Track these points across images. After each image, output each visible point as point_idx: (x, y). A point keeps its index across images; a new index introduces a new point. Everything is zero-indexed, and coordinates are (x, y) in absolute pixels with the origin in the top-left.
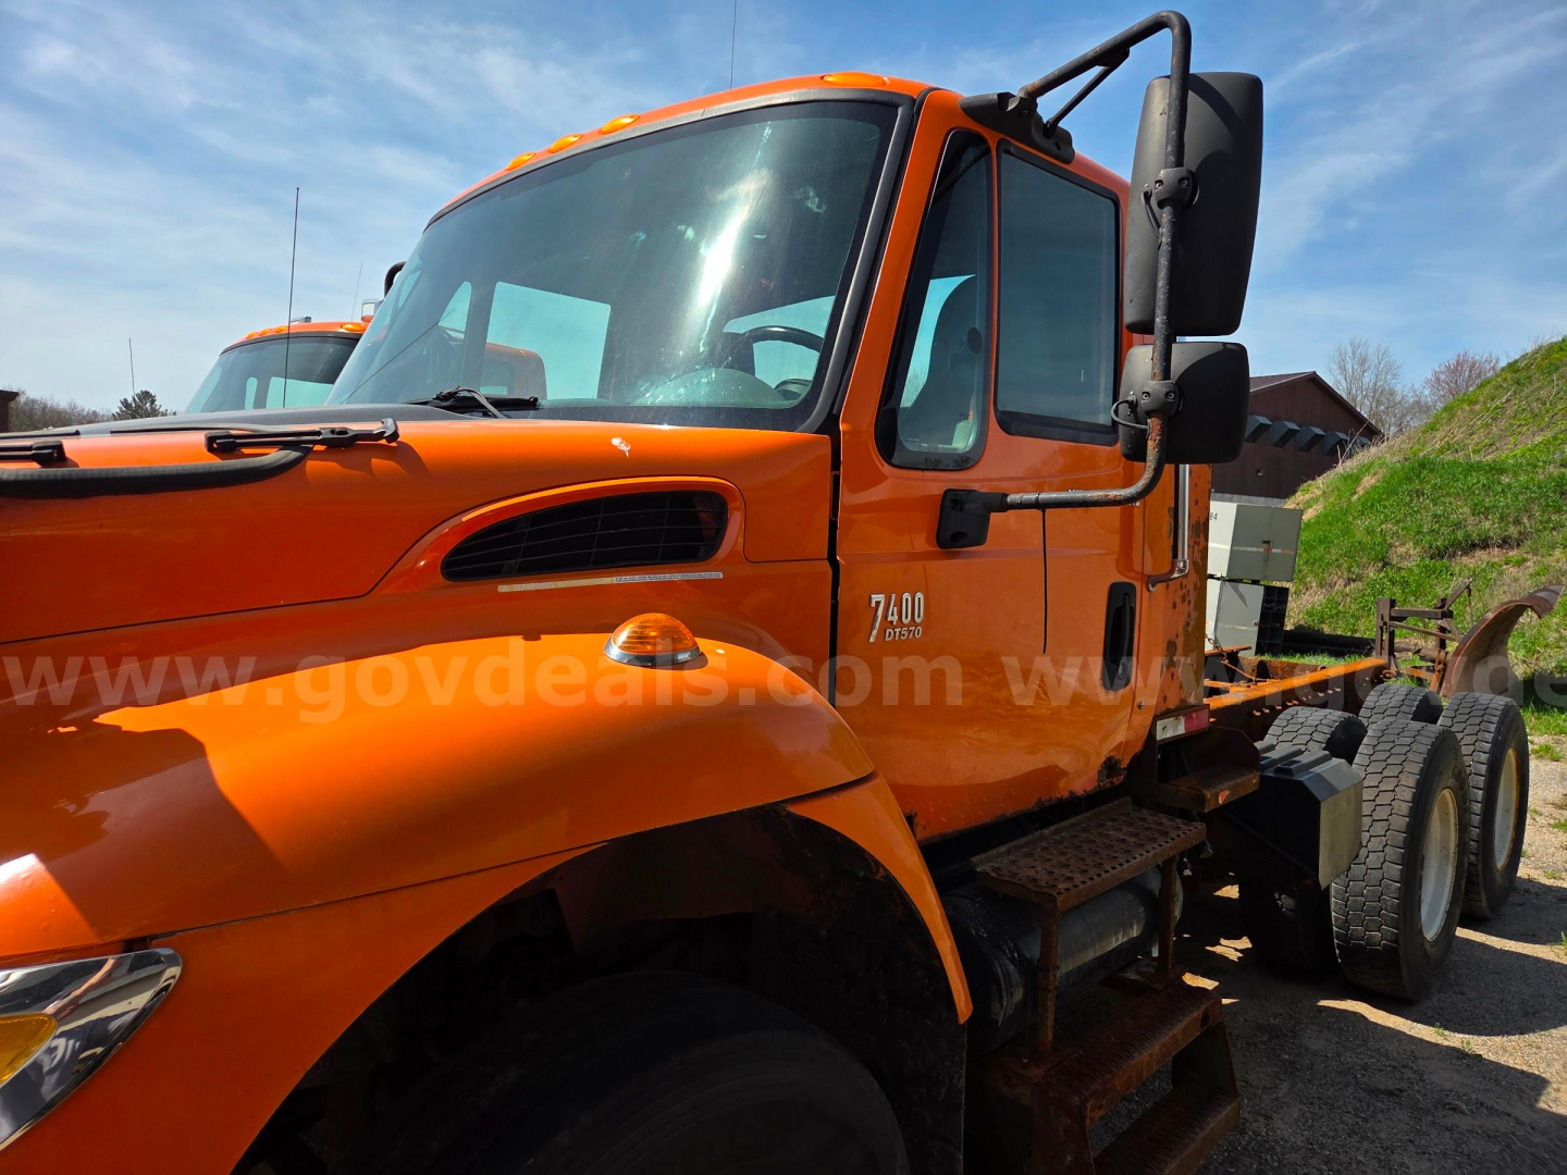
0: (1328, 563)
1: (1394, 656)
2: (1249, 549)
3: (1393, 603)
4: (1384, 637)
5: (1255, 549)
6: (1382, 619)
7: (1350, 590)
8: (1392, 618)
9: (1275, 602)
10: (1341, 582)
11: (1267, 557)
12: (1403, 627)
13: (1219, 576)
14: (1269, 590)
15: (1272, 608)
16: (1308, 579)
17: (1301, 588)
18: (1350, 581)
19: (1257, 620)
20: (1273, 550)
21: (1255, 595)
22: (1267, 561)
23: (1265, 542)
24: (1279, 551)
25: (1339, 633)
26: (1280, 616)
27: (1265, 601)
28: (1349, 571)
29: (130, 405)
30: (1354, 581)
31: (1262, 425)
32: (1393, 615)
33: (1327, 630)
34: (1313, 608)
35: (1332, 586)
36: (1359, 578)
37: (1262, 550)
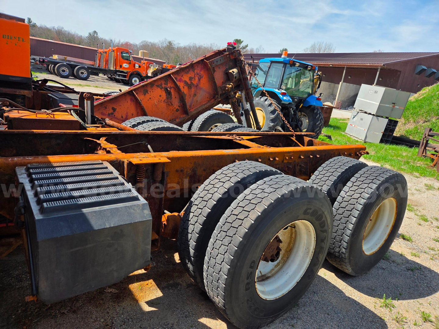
0: (419, 115)
1: (426, 149)
2: (386, 105)
3: (431, 130)
4: (424, 141)
5: (388, 106)
6: (425, 135)
7: (424, 125)
8: (429, 135)
9: (392, 125)
10: (422, 122)
11: (393, 109)
12: (432, 139)
13: (373, 114)
14: (390, 121)
15: (390, 127)
16: (410, 120)
17: (407, 122)
18: (425, 122)
19: (383, 131)
20: (396, 107)
21: (384, 122)
22: (392, 110)
23: (393, 103)
24: (398, 107)
25: (415, 139)
26: (393, 131)
27: (388, 124)
28: (426, 118)
29: (91, 35)
30: (426, 122)
31: (423, 69)
32: (430, 134)
33: (411, 138)
34: (409, 129)
35: (418, 122)
36: (429, 121)
37: (391, 106)
